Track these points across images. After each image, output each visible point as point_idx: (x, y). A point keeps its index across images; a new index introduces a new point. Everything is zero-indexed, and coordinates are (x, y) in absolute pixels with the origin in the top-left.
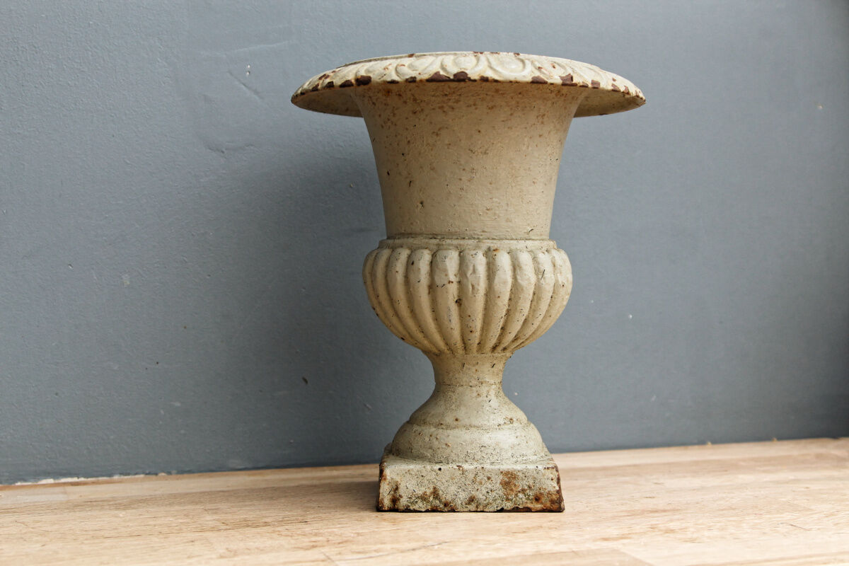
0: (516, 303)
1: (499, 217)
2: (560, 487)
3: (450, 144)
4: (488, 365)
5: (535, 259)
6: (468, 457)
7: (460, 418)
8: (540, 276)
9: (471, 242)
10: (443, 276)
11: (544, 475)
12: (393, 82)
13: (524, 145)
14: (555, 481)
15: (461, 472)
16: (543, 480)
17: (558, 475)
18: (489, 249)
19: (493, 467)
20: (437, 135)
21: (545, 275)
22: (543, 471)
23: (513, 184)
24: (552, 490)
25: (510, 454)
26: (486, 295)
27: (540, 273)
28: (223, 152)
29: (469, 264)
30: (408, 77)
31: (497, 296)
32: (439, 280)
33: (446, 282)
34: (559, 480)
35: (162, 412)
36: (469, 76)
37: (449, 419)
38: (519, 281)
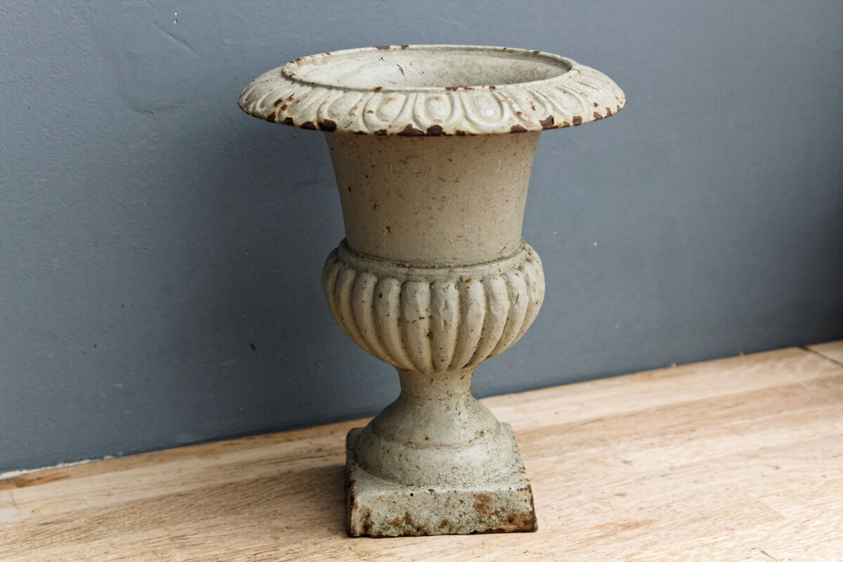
0: (490, 332)
1: (471, 242)
2: (533, 508)
3: (419, 173)
4: (458, 378)
5: (508, 283)
6: (439, 480)
7: (430, 437)
8: (514, 302)
9: (442, 272)
10: (414, 312)
11: (517, 497)
12: (361, 133)
13: (498, 167)
14: (529, 501)
15: (433, 497)
16: (516, 502)
17: (532, 496)
18: (461, 279)
19: (465, 490)
20: (405, 163)
21: (519, 300)
22: (516, 493)
23: (486, 208)
24: (526, 511)
25: (481, 473)
26: (459, 328)
27: (514, 298)
28: (152, 113)
29: (441, 299)
30: (377, 129)
31: (470, 330)
32: (409, 316)
33: (417, 318)
34: (532, 500)
35: (104, 395)
36: (444, 131)
37: (419, 438)
38: (494, 312)
